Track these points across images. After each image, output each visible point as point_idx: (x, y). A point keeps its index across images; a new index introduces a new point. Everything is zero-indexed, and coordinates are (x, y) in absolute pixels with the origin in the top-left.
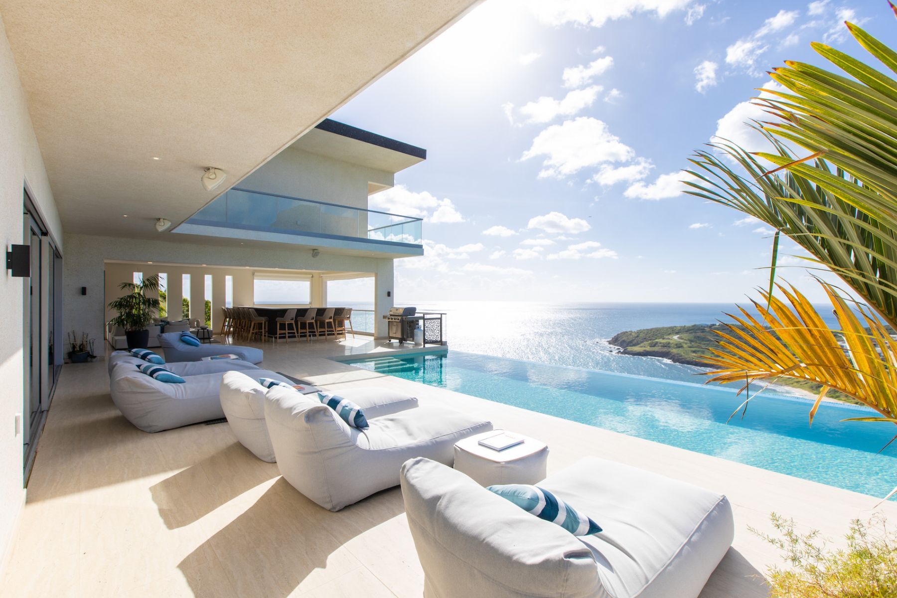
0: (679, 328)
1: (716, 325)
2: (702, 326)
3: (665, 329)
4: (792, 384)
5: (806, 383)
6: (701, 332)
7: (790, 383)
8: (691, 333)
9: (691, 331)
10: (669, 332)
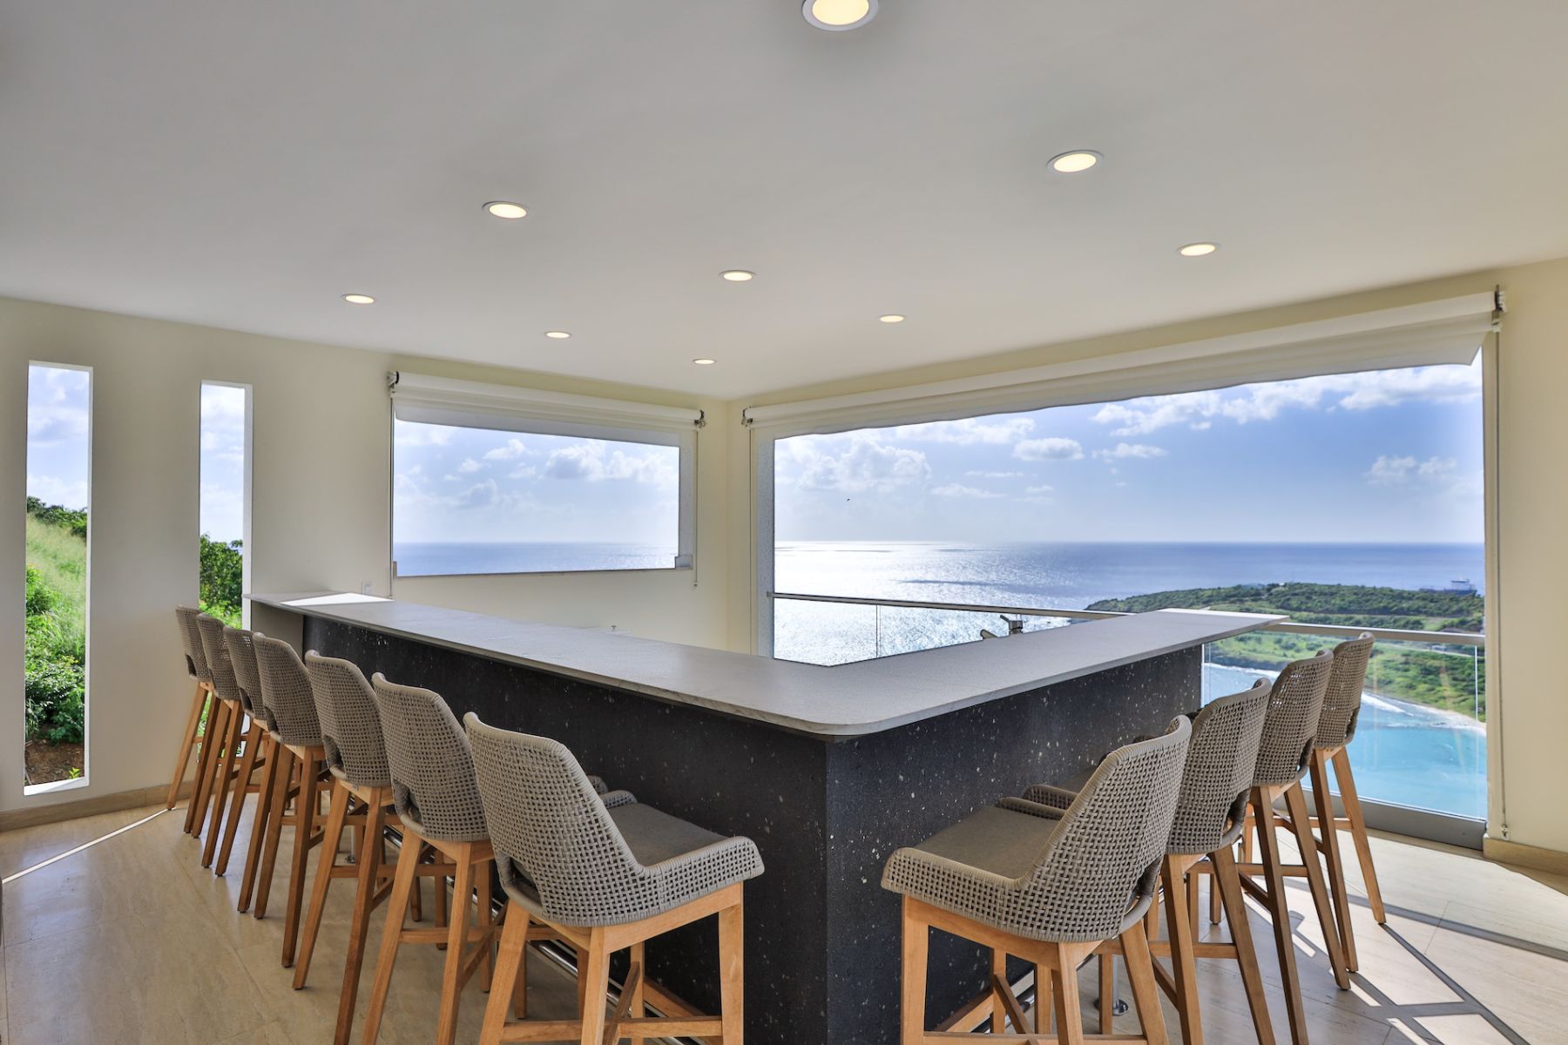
0: (1209, 593)
1: (1278, 585)
2: (1252, 589)
3: (1182, 595)
4: (1436, 701)
5: (1464, 700)
6: (1253, 600)
7: (1432, 701)
8: (1233, 602)
9: (1232, 599)
10: (1191, 601)
